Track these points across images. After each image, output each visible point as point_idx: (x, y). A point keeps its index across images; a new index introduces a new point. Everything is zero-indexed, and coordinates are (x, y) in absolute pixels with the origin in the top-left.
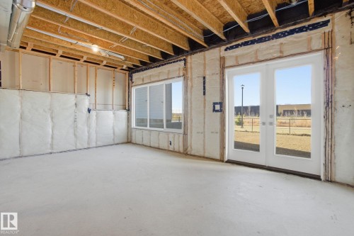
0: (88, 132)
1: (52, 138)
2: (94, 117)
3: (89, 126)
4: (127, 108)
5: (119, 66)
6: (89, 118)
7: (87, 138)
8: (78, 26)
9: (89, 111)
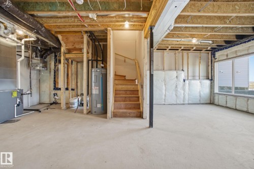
0: (184, 94)
1: (165, 96)
2: (187, 85)
3: (184, 90)
4: (210, 78)
5: (204, 48)
6: (184, 85)
7: (183, 97)
8: (187, 30)
9: (184, 81)
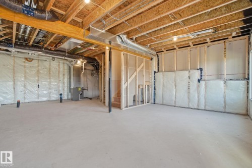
0: (198, 97)
1: (175, 97)
2: (204, 85)
3: (199, 94)
4: (246, 77)
6: (198, 86)
7: (197, 101)
9: (199, 81)
